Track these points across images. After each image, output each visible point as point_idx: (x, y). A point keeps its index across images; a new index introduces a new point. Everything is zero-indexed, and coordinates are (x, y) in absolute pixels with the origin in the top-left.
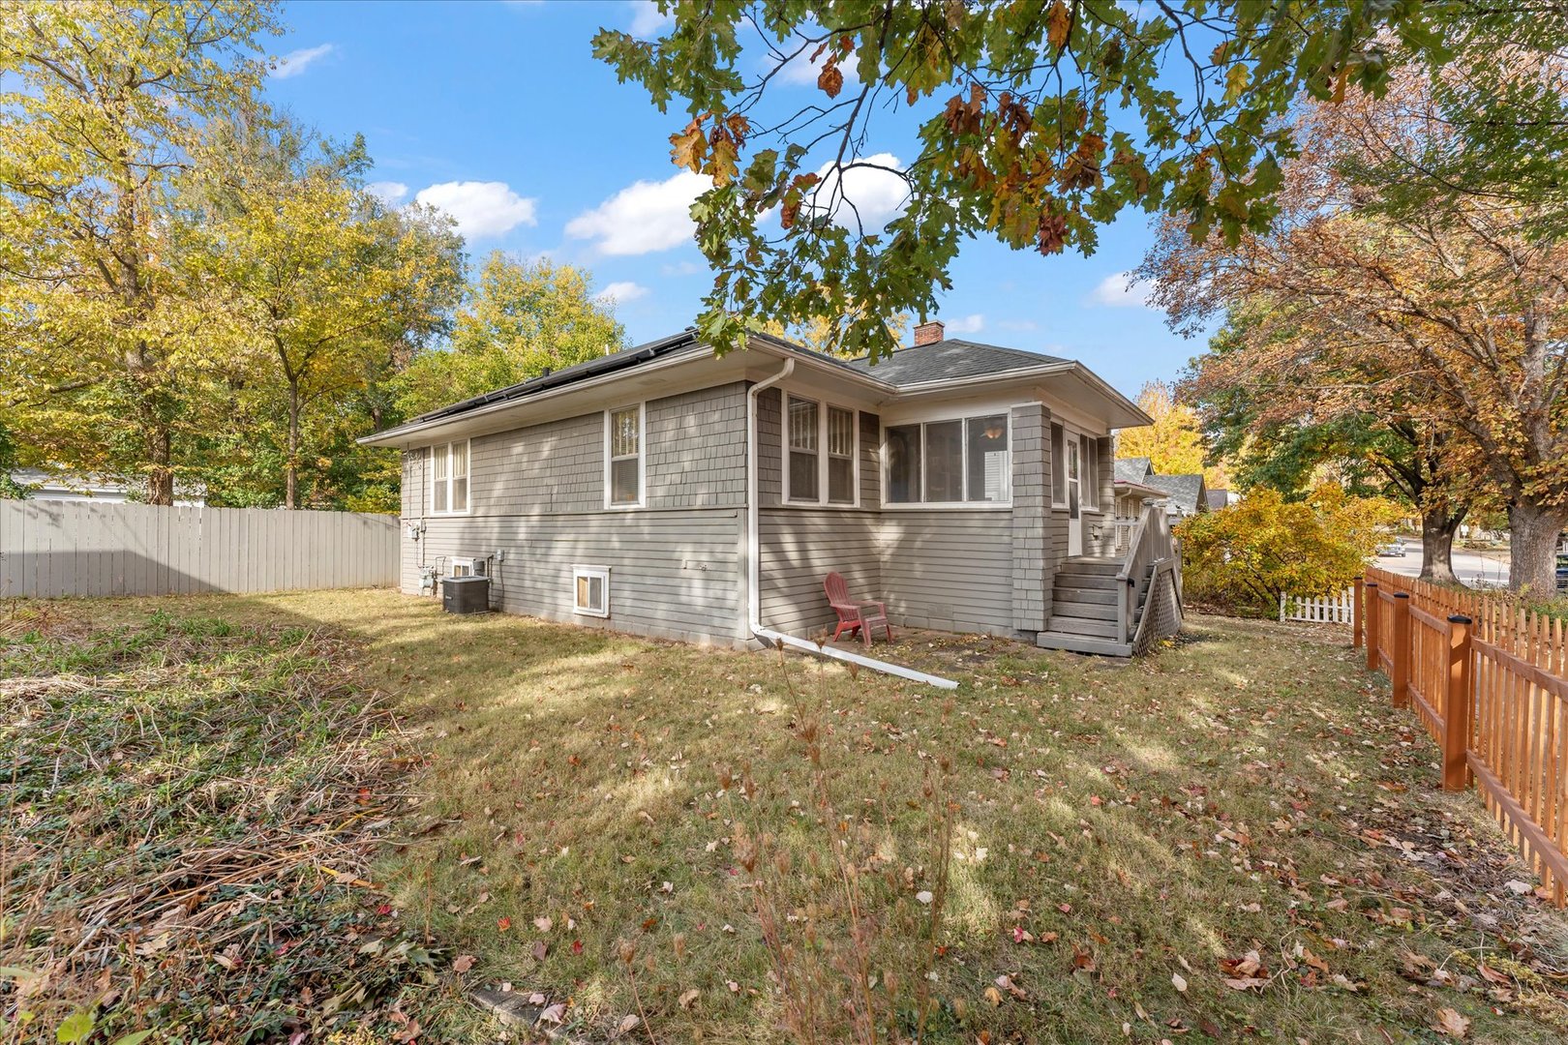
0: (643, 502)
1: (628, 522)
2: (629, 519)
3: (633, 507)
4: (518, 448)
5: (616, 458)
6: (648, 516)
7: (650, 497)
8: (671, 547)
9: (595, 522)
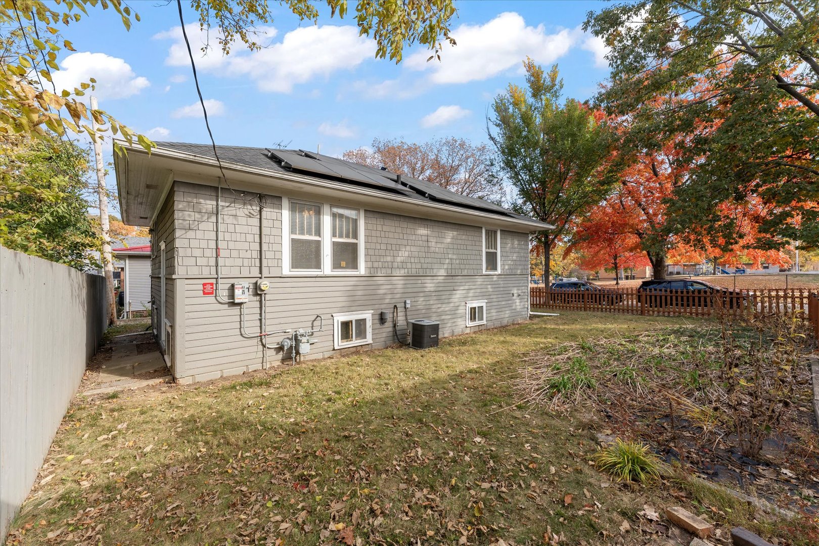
0: (499, 271)
1: (495, 279)
2: (495, 278)
3: (496, 273)
4: (423, 231)
5: (488, 250)
6: (503, 276)
7: (503, 269)
8: (510, 288)
9: (479, 280)
